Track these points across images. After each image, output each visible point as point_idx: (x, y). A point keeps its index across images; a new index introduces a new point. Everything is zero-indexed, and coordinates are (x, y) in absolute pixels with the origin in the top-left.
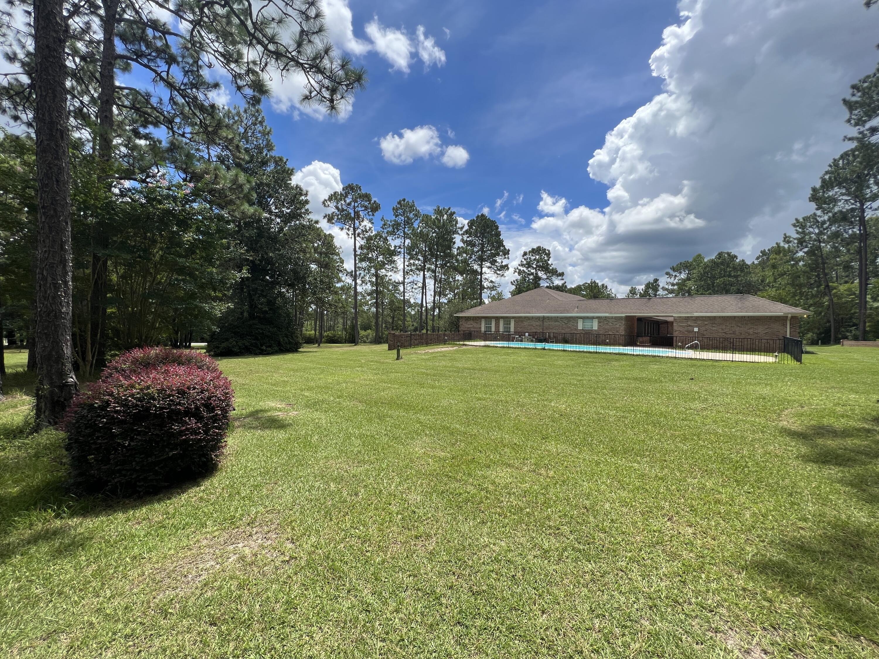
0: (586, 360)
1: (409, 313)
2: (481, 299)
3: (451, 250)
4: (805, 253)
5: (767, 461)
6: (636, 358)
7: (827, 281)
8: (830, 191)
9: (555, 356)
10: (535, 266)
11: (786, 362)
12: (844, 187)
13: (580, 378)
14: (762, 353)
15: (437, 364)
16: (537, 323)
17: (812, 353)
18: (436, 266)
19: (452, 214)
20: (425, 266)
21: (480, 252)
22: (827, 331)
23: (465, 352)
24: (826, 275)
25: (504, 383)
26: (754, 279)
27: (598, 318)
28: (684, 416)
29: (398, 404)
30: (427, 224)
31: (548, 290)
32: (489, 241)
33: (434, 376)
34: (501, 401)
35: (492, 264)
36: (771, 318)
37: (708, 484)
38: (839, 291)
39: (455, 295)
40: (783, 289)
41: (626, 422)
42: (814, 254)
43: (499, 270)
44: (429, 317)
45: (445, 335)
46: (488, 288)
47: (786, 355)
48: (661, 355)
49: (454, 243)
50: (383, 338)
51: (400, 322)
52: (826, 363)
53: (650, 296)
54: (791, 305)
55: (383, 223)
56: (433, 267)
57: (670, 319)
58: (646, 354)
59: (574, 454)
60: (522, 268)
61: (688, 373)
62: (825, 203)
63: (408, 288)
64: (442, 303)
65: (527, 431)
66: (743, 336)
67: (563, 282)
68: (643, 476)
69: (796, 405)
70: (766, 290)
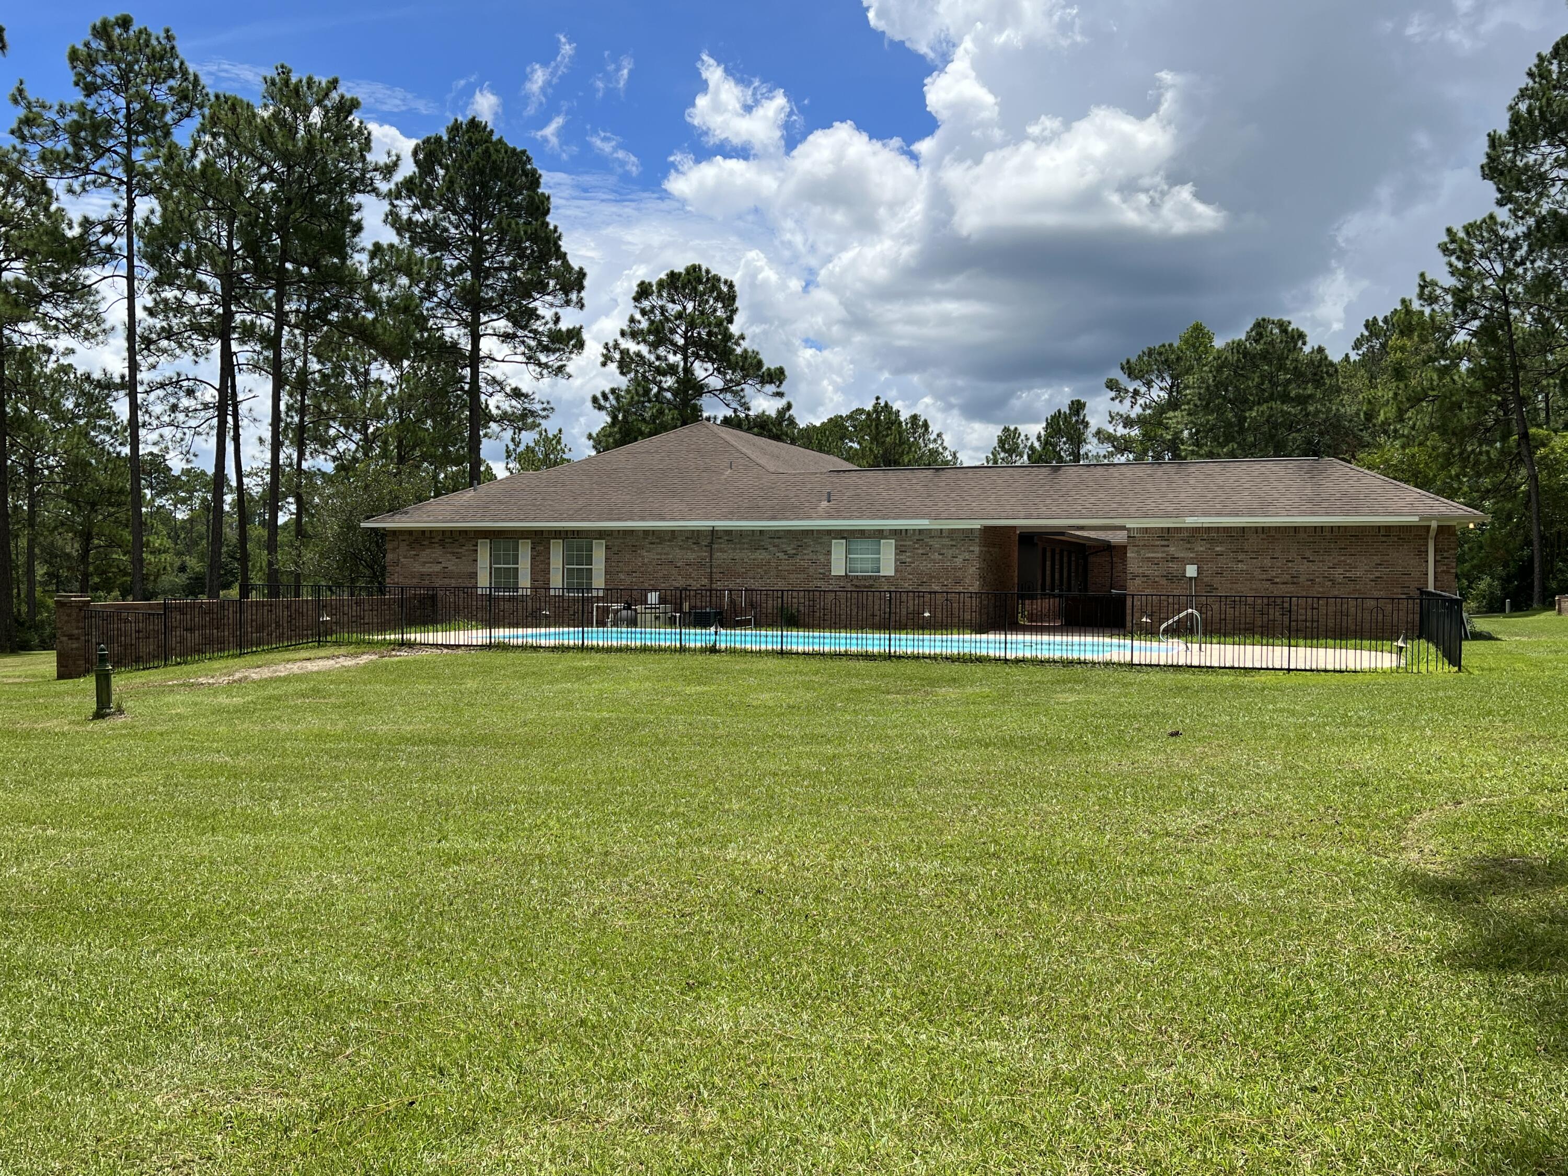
0: (855, 683)
1: (165, 517)
2: (477, 462)
3: (344, 257)
4: (1474, 334)
5: (1364, 981)
6: (1014, 670)
7: (1522, 421)
8: (1529, 150)
9: (750, 673)
10: (681, 342)
11: (1423, 668)
12: (1562, 142)
13: (830, 750)
14: (1366, 643)
15: (284, 728)
16: (691, 556)
17: (1488, 637)
18: (281, 319)
19: (347, 107)
20: (228, 316)
21: (468, 275)
22: (1525, 570)
23: (404, 673)
24: (1522, 401)
25: (553, 788)
26: (1350, 410)
27: (896, 533)
28: (1147, 859)
29: (85, 913)
30: (233, 136)
31: (728, 434)
32: (503, 232)
33: (262, 777)
34: (540, 858)
35: (516, 324)
36: (1388, 530)
37: (1203, 1079)
38: (1553, 451)
39: (368, 442)
40: (1420, 444)
41: (972, 897)
42: (1495, 340)
43: (546, 349)
44: (257, 531)
45: (320, 606)
46: (505, 418)
47: (1423, 643)
48: (1089, 657)
49: (358, 228)
50: (38, 627)
51: (118, 555)
52: (1518, 665)
53: (1060, 459)
54: (1439, 492)
55: (21, 112)
56: (266, 322)
57: (1118, 538)
58: (1045, 654)
59: (793, 1031)
60: (631, 346)
61: (1164, 715)
62: (1519, 186)
63: (157, 409)
64: (310, 475)
65: (629, 965)
66: (1316, 591)
67: (780, 403)
68: (1015, 1081)
69: (1442, 799)
70: (1380, 446)
